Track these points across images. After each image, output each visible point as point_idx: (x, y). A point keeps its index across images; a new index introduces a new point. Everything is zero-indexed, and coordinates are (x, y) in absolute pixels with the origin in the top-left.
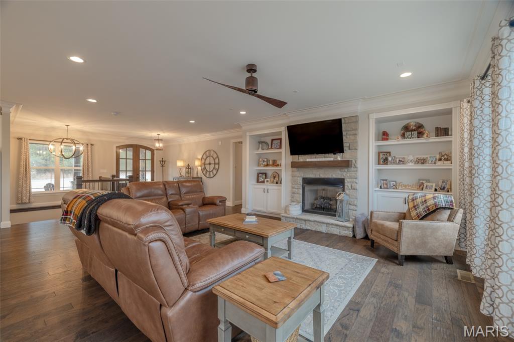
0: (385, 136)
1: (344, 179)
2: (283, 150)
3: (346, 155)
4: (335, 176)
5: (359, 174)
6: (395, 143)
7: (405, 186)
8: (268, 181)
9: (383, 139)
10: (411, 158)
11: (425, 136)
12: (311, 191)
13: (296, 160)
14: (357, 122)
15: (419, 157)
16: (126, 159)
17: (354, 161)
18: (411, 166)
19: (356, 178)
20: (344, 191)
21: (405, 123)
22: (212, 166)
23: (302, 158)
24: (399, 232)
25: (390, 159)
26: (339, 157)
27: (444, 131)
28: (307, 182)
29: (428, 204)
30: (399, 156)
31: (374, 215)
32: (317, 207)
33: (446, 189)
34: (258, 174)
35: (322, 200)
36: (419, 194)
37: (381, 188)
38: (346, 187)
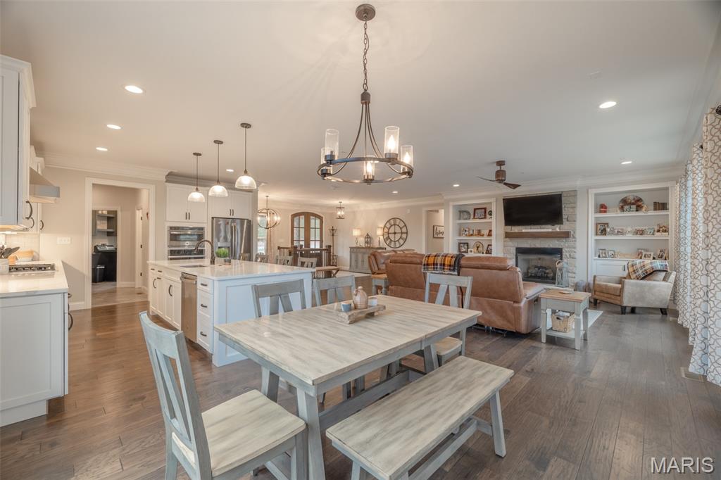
0: (602, 208)
1: (561, 249)
2: (493, 220)
3: (565, 227)
4: (552, 246)
5: (578, 244)
6: (614, 216)
7: (624, 255)
8: (471, 251)
9: (601, 212)
10: (629, 229)
11: (644, 209)
12: (524, 260)
13: (509, 231)
14: (575, 196)
15: (638, 228)
16: (299, 228)
17: (572, 233)
18: (629, 236)
19: (574, 248)
20: (561, 259)
21: (623, 196)
22: (398, 236)
23: (516, 229)
24: (622, 290)
25: (608, 230)
26: (557, 228)
27: (662, 206)
28: (520, 251)
29: (646, 268)
30: (617, 228)
31: (597, 278)
32: (531, 276)
33: (664, 258)
34: (460, 244)
35: (537, 269)
36: (638, 261)
37: (599, 256)
38: (564, 256)
